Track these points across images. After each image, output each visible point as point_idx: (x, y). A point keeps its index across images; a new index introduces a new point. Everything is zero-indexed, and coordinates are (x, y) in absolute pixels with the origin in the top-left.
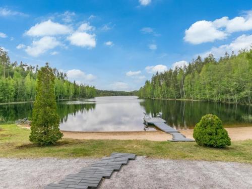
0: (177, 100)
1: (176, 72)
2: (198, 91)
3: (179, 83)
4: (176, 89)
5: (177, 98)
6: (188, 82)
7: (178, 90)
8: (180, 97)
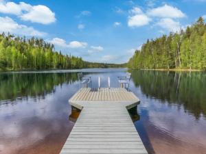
0: (171, 70)
1: (170, 38)
2: (198, 58)
3: (174, 50)
4: (170, 57)
5: (171, 68)
6: (185, 48)
7: (172, 59)
8: (174, 67)
